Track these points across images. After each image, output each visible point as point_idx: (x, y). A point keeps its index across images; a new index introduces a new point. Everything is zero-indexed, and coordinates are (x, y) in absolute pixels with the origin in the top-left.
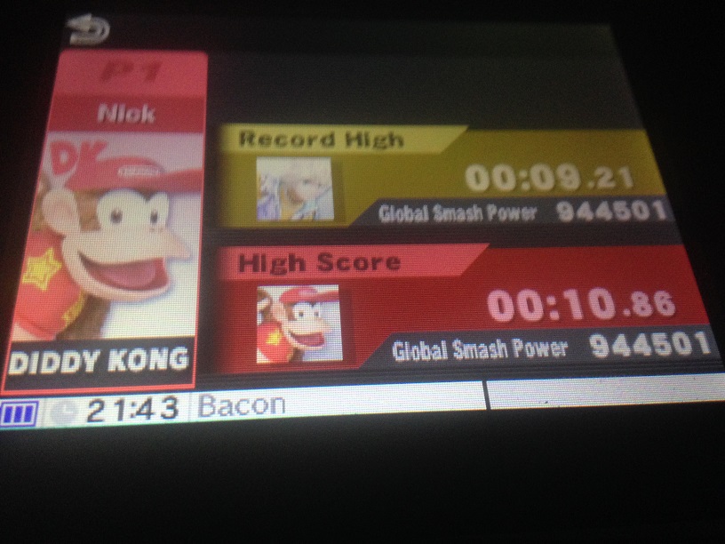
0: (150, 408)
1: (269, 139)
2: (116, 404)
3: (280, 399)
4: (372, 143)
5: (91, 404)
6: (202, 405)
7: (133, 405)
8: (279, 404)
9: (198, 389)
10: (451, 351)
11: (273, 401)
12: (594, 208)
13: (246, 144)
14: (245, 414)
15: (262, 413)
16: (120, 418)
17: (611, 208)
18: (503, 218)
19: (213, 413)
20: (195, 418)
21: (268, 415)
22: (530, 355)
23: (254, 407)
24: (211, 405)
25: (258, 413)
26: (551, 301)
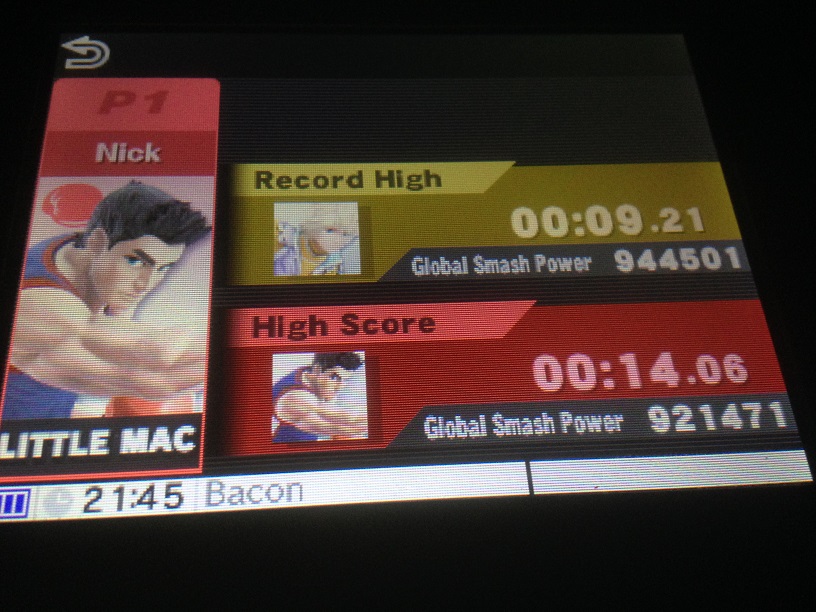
0: (152, 496)
1: (289, 180)
2: (115, 492)
3: (298, 484)
4: (405, 181)
5: (88, 492)
6: (210, 492)
7: (134, 492)
8: (295, 489)
9: (205, 474)
10: (490, 426)
11: (290, 488)
12: (657, 257)
13: (263, 185)
14: (257, 502)
15: (276, 501)
16: (120, 508)
17: (677, 257)
18: (553, 270)
19: (222, 501)
20: (203, 508)
21: (283, 504)
22: (580, 431)
23: (268, 494)
24: (220, 492)
25: (273, 501)
26: (606, 366)
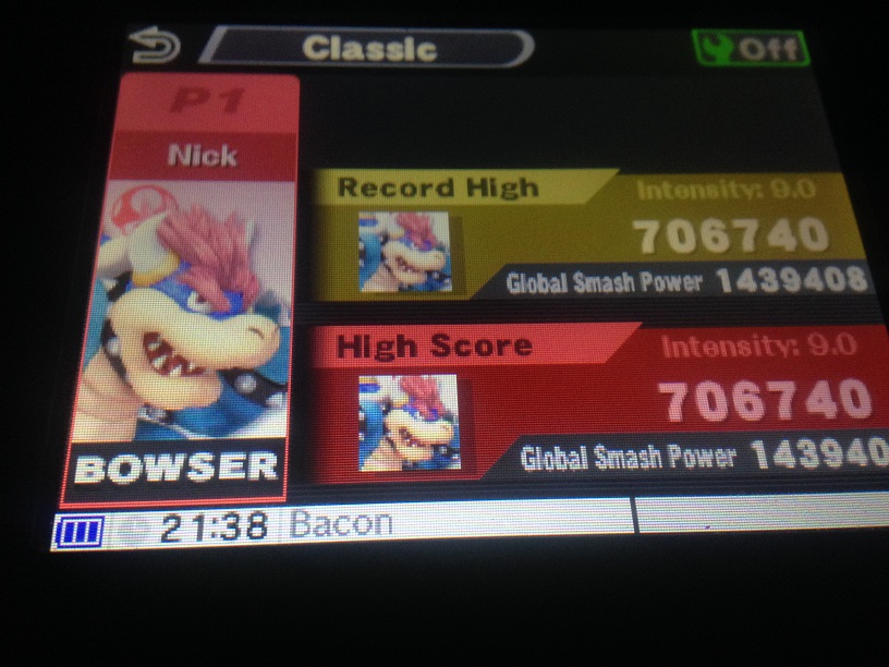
1: (374, 188)
2: (195, 520)
3: (387, 516)
4: (499, 191)
5: (166, 520)
6: (294, 522)
8: (384, 522)
9: (289, 503)
10: (592, 458)
11: (378, 520)
13: (346, 192)
14: (345, 534)
15: (364, 533)
16: (200, 537)
18: (661, 289)
19: (308, 532)
20: (287, 540)
21: (372, 536)
22: (690, 465)
23: (355, 526)
24: (305, 522)
25: (360, 533)
